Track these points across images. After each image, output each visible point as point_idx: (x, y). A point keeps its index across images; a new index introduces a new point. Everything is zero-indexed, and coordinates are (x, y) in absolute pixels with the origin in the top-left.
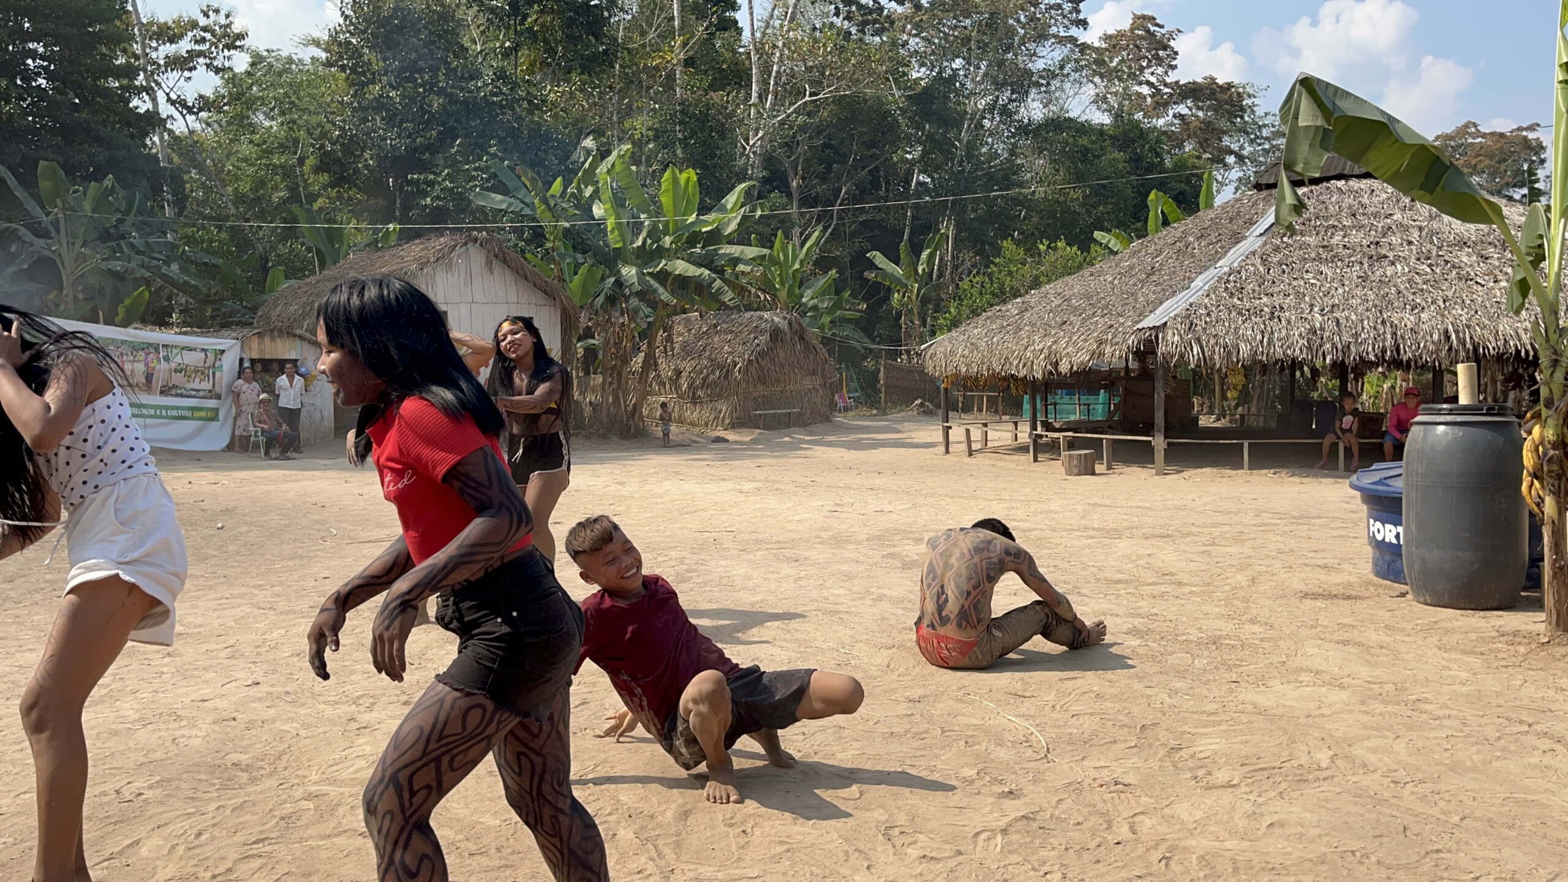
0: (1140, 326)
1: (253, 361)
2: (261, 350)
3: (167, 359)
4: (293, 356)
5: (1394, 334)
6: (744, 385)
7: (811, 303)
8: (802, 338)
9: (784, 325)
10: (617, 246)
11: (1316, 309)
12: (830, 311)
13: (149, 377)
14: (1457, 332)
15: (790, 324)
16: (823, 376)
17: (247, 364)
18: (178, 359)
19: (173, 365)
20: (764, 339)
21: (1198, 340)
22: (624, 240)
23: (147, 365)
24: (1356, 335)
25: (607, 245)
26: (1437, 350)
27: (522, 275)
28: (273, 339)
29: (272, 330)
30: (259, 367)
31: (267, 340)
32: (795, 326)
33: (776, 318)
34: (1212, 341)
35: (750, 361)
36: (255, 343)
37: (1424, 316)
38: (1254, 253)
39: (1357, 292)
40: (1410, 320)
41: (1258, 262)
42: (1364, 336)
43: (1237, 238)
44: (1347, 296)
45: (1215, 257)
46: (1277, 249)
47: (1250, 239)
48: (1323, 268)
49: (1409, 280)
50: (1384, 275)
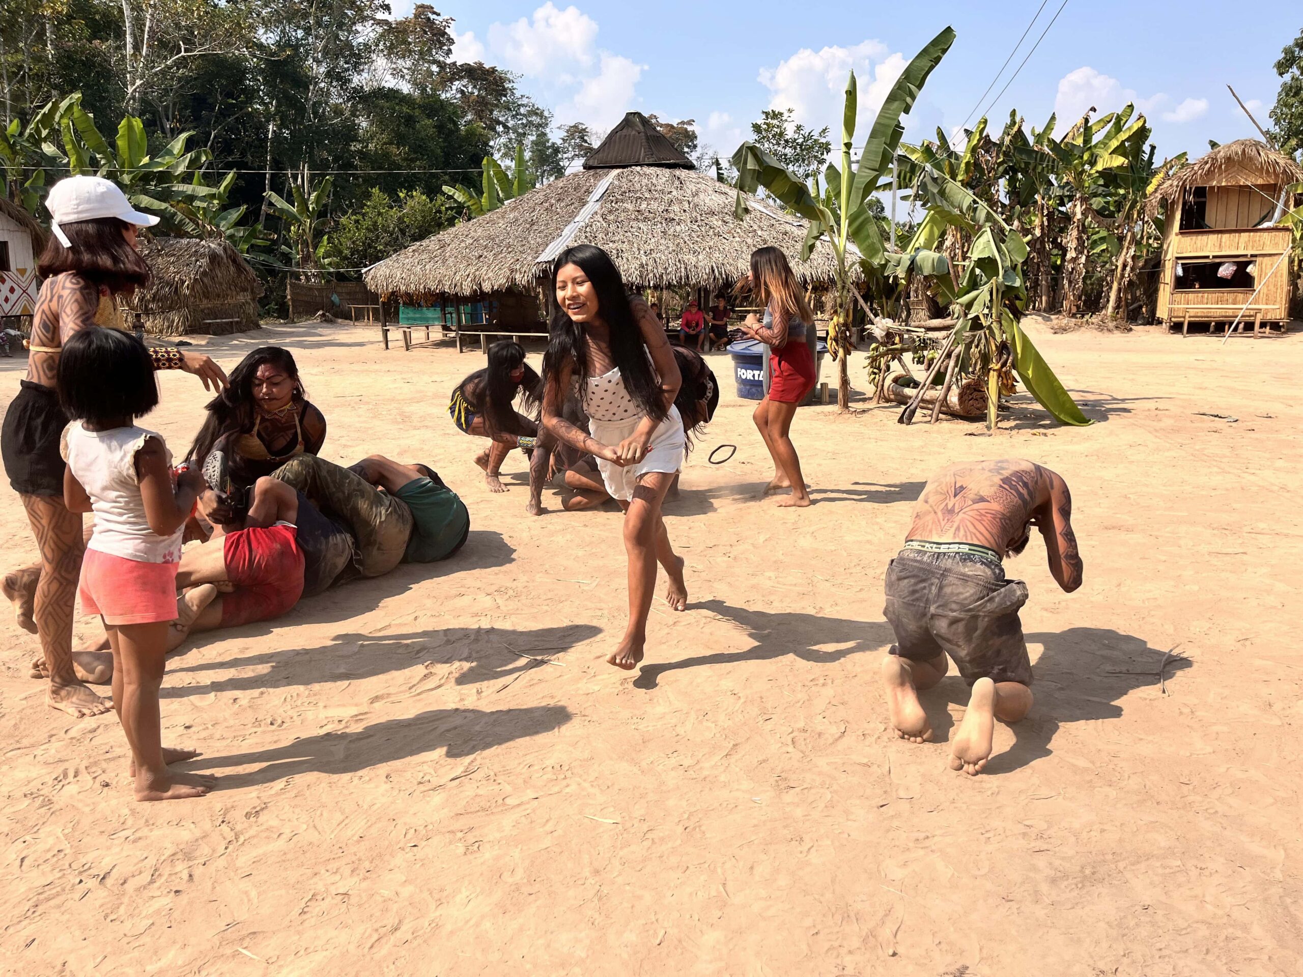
0: (539, 260)
5: (686, 268)
7: (228, 232)
11: (642, 252)
12: (246, 239)
14: (718, 267)
15: (225, 249)
20: (204, 261)
24: (666, 269)
26: (708, 278)
32: (229, 252)
37: (700, 257)
38: (596, 213)
39: (662, 241)
40: (693, 260)
41: (601, 220)
42: (670, 269)
43: (584, 203)
44: (658, 244)
45: (573, 215)
46: (610, 212)
47: (591, 204)
48: (641, 225)
49: (689, 235)
50: (675, 231)
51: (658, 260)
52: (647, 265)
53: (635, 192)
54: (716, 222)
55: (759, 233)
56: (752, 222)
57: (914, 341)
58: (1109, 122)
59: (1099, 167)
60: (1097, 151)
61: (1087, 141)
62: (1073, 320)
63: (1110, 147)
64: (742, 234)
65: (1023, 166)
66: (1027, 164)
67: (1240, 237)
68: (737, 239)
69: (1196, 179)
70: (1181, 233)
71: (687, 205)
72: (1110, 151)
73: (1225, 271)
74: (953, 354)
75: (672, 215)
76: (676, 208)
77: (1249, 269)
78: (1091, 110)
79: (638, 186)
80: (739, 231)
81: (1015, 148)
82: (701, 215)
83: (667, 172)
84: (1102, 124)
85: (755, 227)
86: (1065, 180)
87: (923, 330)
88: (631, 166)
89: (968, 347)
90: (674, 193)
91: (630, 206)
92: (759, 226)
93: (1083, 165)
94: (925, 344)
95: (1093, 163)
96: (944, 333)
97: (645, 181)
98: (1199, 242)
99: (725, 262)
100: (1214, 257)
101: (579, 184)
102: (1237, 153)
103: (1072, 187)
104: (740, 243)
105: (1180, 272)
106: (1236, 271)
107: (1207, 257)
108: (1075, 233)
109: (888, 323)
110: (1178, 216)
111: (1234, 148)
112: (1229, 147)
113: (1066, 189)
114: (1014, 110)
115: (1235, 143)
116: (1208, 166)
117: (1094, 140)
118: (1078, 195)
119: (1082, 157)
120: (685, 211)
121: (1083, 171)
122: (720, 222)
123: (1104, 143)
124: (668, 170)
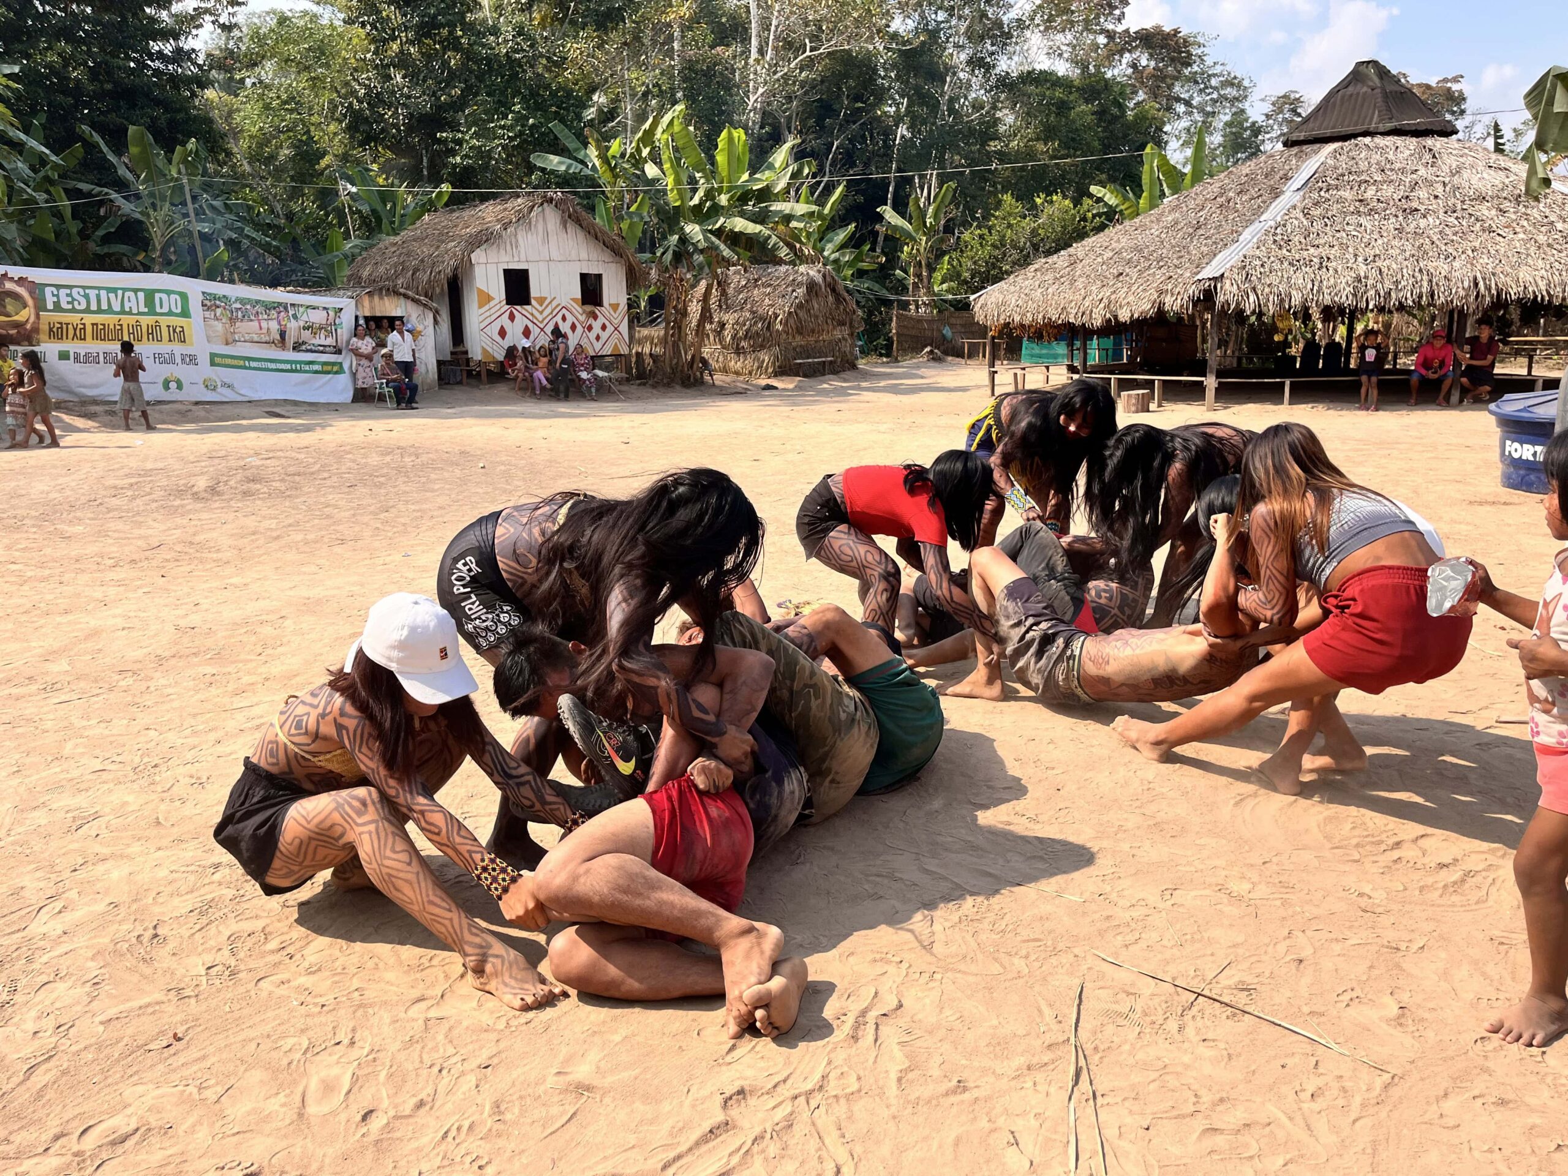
0: (1200, 277)
1: (367, 319)
2: (372, 308)
3: (295, 317)
4: (398, 313)
5: (1431, 281)
6: (784, 336)
7: (833, 257)
8: (833, 290)
9: (819, 278)
10: (677, 204)
11: (1360, 259)
12: (850, 264)
13: (283, 334)
14: (1484, 279)
15: (824, 276)
16: (851, 326)
17: (361, 322)
18: (305, 318)
19: (302, 324)
20: (801, 291)
21: (1254, 289)
22: (682, 198)
23: (279, 323)
24: (1397, 283)
25: (667, 204)
26: (1467, 295)
27: (594, 235)
28: (381, 298)
29: (381, 289)
30: (372, 325)
31: (376, 298)
32: (828, 279)
33: (812, 272)
34: (1267, 290)
35: (790, 313)
36: (366, 301)
37: (1457, 264)
38: (1294, 207)
39: (1396, 243)
40: (1443, 267)
41: (1300, 215)
42: (1403, 284)
43: (1276, 193)
44: (1387, 247)
45: (1258, 212)
46: (1316, 204)
47: (1288, 194)
48: (1362, 220)
49: (1441, 232)
50: (1418, 227)
51: (1385, 270)
52: (1366, 277)
53: (1359, 173)
54: (1486, 211)
64: (1529, 228)
68: (1521, 236)
71: (1440, 188)
75: (1415, 205)
76: (1423, 193)
79: (1363, 165)
80: (1525, 223)
82: (1463, 202)
83: (1412, 142)
88: (1355, 136)
90: (1422, 172)
91: (1347, 194)
97: (1376, 157)
99: (1498, 270)
101: (1273, 168)
104: (1525, 242)
120: (1436, 197)
122: (1494, 212)
124: (1414, 140)
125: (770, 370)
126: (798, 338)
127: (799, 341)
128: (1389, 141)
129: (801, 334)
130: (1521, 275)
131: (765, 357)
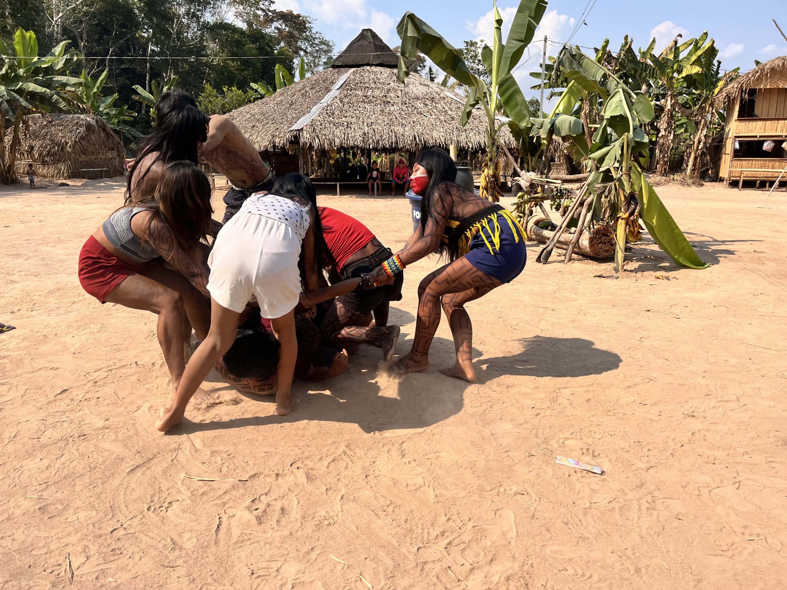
0: (291, 129)
5: (396, 136)
6: (73, 155)
7: (105, 111)
8: (104, 130)
9: (93, 122)
11: (365, 124)
12: (116, 116)
14: (418, 136)
15: (97, 121)
16: (118, 151)
20: (82, 130)
21: (318, 137)
24: (381, 136)
26: (412, 144)
32: (100, 123)
33: (88, 118)
34: (324, 137)
35: (76, 142)
37: (406, 129)
38: (336, 97)
39: (380, 117)
40: (401, 130)
41: (339, 101)
42: (384, 137)
43: (328, 90)
44: (377, 119)
45: (320, 98)
46: (346, 96)
47: (334, 91)
48: (366, 106)
49: (400, 113)
50: (390, 110)
51: (376, 130)
52: (368, 133)
53: (365, 83)
54: (419, 104)
55: (449, 112)
56: (444, 105)
57: (552, 190)
58: (691, 44)
59: (684, 74)
60: (683, 64)
61: (676, 57)
62: (664, 178)
63: (691, 60)
64: (437, 113)
65: (633, 73)
66: (636, 71)
67: (778, 123)
68: (434, 116)
69: (750, 83)
70: (739, 120)
71: (400, 93)
72: (691, 63)
73: (767, 146)
74: (585, 203)
75: (389, 100)
76: (392, 95)
77: (784, 145)
78: (678, 36)
79: (367, 80)
80: (435, 111)
81: (628, 60)
82: (409, 100)
83: (388, 70)
84: (686, 46)
85: (447, 109)
86: (660, 84)
87: (560, 181)
88: (363, 65)
89: (599, 197)
90: (392, 84)
91: (359, 93)
92: (450, 108)
93: (673, 73)
94: (561, 194)
95: (679, 72)
96: (577, 185)
97: (372, 76)
98: (750, 126)
99: (424, 132)
100: (760, 137)
101: (327, 78)
102: (779, 66)
103: (665, 88)
104: (435, 119)
105: (737, 146)
106: (774, 147)
107: (756, 137)
108: (666, 118)
109: (533, 176)
110: (737, 108)
111: (776, 62)
112: (774, 61)
113: (661, 89)
114: (627, 36)
115: (777, 58)
116: (758, 74)
117: (681, 57)
118: (669, 93)
119: (672, 68)
120: (398, 97)
121: (672, 78)
122: (422, 105)
123: (688, 58)
124: (389, 69)
125: (65, 175)
126: (83, 157)
127: (83, 158)
128: (378, 69)
129: (85, 154)
130: (434, 135)
131: (63, 167)
